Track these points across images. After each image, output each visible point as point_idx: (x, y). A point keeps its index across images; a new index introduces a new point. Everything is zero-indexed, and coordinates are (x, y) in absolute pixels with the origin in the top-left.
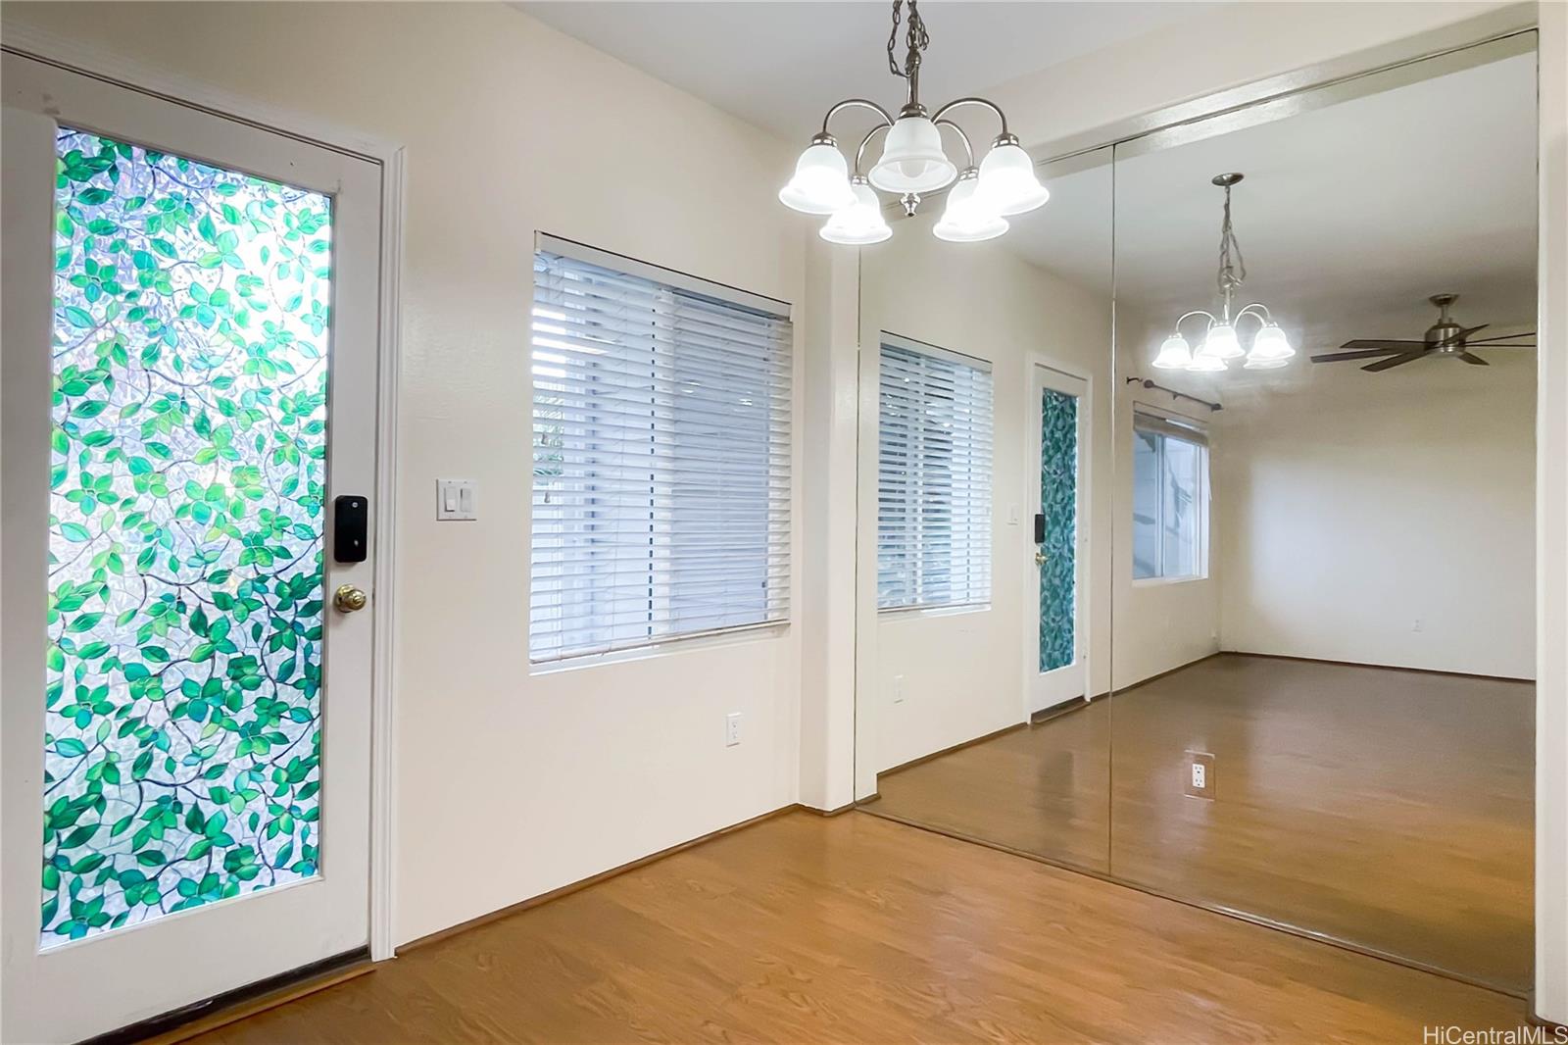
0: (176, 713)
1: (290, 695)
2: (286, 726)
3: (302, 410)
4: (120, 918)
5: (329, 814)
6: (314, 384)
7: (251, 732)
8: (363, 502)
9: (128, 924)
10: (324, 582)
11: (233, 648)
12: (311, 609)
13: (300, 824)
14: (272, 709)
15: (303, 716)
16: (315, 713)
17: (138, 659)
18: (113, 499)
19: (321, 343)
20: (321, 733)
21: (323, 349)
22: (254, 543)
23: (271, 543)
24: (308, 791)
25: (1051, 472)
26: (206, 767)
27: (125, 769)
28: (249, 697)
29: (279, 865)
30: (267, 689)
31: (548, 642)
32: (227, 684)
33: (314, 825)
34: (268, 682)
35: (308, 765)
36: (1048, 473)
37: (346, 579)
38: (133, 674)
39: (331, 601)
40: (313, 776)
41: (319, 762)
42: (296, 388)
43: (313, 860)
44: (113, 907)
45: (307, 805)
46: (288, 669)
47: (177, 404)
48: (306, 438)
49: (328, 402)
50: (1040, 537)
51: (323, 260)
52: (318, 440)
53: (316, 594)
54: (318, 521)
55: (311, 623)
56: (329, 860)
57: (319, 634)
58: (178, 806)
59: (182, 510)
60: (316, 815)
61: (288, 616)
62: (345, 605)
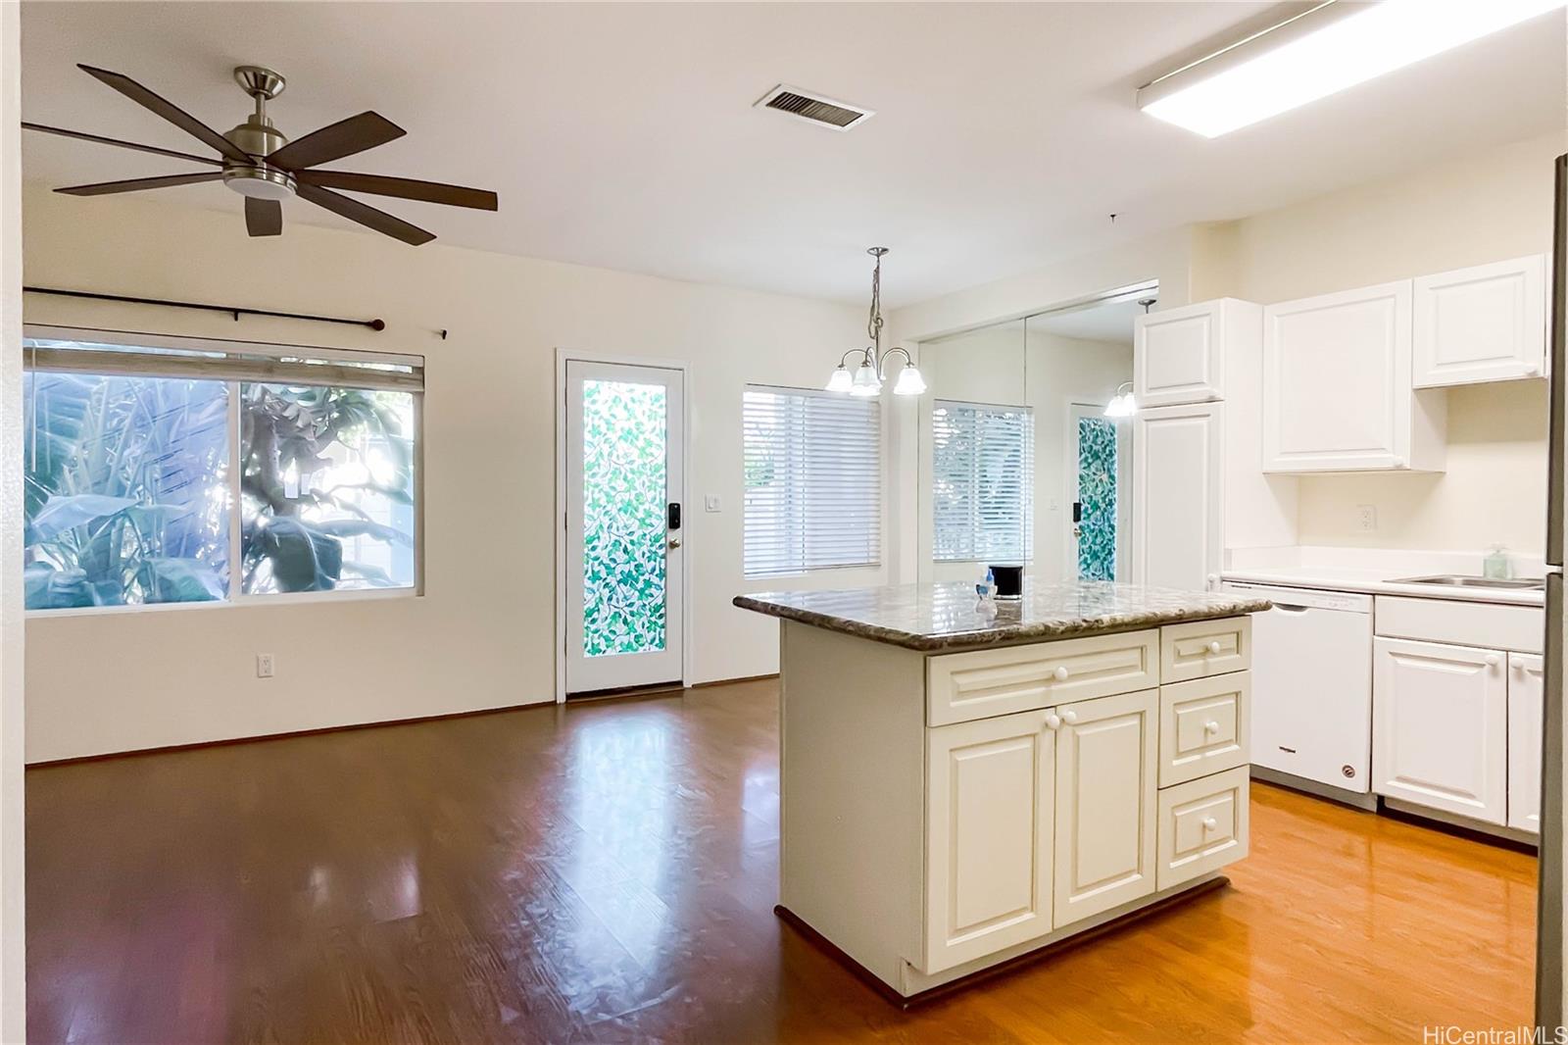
0: (619, 582)
1: (655, 580)
2: (653, 590)
3: (656, 471)
4: (604, 652)
5: (668, 626)
6: (661, 460)
7: (641, 591)
8: (679, 505)
9: (606, 654)
10: (666, 536)
11: (636, 560)
12: (661, 546)
13: (658, 629)
14: (648, 584)
15: (658, 587)
16: (663, 586)
17: (609, 562)
18: (600, 506)
19: (663, 444)
20: (665, 595)
21: (663, 446)
22: (642, 521)
23: (648, 521)
24: (661, 616)
25: (1090, 473)
26: (628, 602)
27: (605, 599)
28: (641, 578)
29: (651, 643)
30: (647, 577)
31: (750, 566)
32: (634, 573)
33: (663, 630)
34: (647, 574)
35: (661, 607)
36: (1088, 475)
37: (675, 536)
38: (607, 567)
39: (668, 543)
40: (662, 611)
41: (665, 606)
42: (655, 462)
43: (662, 643)
44: (603, 648)
45: (661, 622)
46: (654, 570)
47: (618, 472)
48: (658, 481)
49: (666, 467)
50: (1077, 518)
51: (663, 412)
52: (662, 482)
53: (663, 541)
54: (663, 513)
55: (661, 552)
56: (669, 643)
57: (664, 557)
58: (620, 616)
59: (620, 510)
60: (663, 626)
61: (653, 549)
62: (673, 545)
